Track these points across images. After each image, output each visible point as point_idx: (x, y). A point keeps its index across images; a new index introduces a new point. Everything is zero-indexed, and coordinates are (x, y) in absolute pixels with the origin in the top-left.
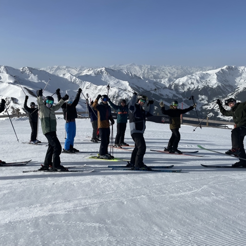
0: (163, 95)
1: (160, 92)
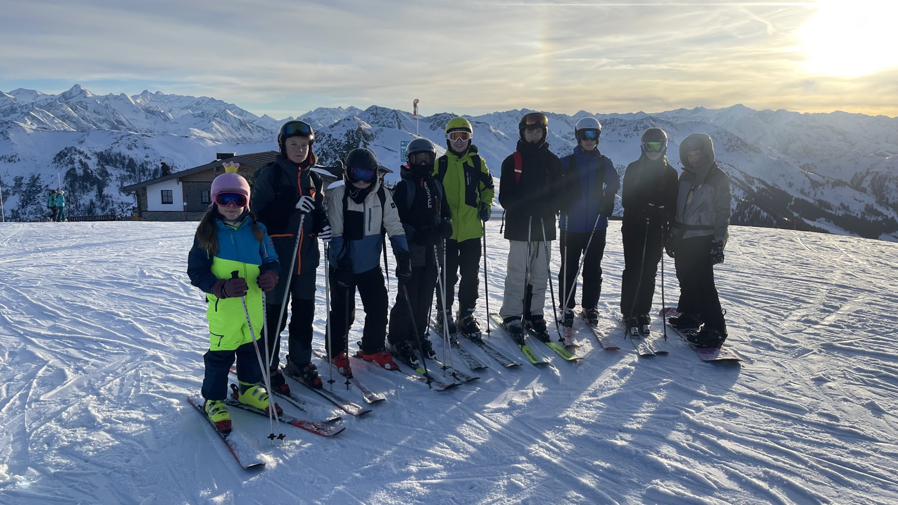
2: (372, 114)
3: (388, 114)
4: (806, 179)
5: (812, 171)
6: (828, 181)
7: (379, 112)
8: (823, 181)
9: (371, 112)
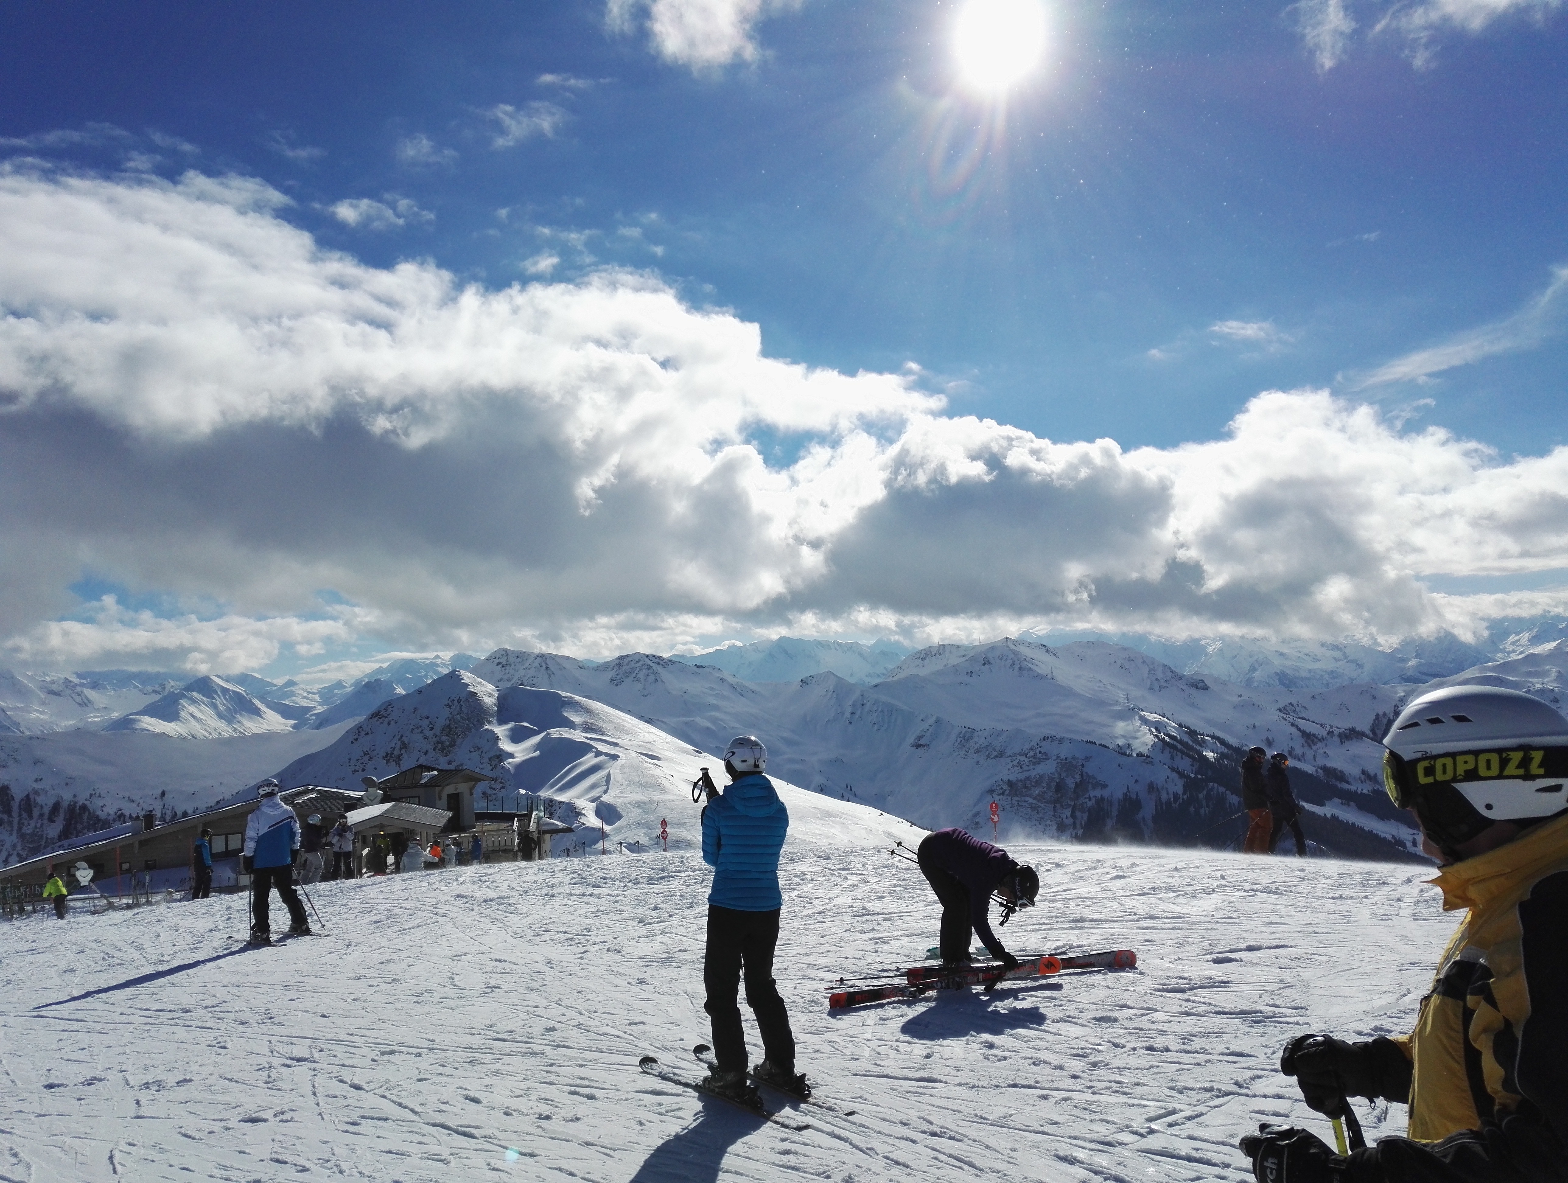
0: (1341, 776)
1: (1321, 762)
2: (498, 664)
3: (529, 661)
4: (1294, 729)
5: (1301, 715)
6: (1330, 733)
7: (512, 659)
8: (1324, 733)
9: (497, 661)
